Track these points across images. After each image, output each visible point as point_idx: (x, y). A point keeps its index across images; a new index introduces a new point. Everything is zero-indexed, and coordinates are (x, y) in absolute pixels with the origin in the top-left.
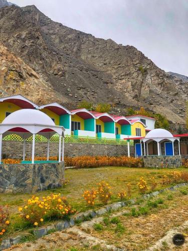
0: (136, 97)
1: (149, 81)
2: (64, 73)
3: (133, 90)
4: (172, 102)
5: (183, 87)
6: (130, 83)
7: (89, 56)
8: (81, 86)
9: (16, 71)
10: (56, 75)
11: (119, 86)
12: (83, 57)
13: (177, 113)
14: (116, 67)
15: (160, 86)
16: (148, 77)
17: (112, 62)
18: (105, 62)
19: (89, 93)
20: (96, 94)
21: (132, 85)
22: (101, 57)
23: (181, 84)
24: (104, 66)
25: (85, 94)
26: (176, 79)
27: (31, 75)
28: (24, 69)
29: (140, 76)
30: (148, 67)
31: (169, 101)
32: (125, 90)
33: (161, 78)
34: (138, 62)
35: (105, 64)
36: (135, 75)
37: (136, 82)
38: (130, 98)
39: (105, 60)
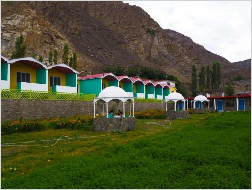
0: (148, 58)
1: (157, 43)
2: (80, 33)
3: (145, 52)
4: (177, 63)
5: (184, 49)
6: (142, 45)
7: (98, 13)
8: (98, 46)
9: (49, 35)
10: (72, 34)
11: (131, 47)
12: (91, 14)
13: (182, 73)
14: (126, 27)
15: (166, 48)
16: (156, 38)
17: (121, 22)
18: (114, 22)
19: (107, 53)
20: (113, 55)
21: (143, 47)
22: (109, 15)
23: (183, 46)
24: (114, 25)
25: (104, 54)
26: (178, 41)
27: (58, 37)
28: (53, 32)
29: (149, 38)
30: (155, 29)
31: (175, 62)
32: (138, 51)
33: (167, 40)
34: (146, 24)
35: (114, 23)
36: (145, 36)
37: (147, 44)
38: (143, 59)
39: (114, 19)
